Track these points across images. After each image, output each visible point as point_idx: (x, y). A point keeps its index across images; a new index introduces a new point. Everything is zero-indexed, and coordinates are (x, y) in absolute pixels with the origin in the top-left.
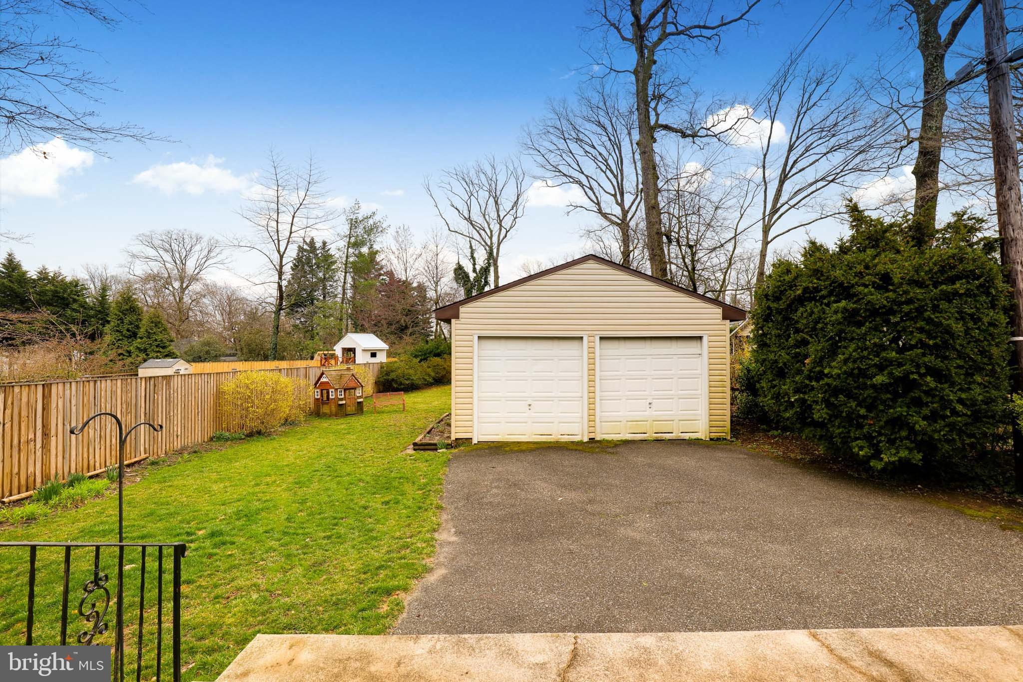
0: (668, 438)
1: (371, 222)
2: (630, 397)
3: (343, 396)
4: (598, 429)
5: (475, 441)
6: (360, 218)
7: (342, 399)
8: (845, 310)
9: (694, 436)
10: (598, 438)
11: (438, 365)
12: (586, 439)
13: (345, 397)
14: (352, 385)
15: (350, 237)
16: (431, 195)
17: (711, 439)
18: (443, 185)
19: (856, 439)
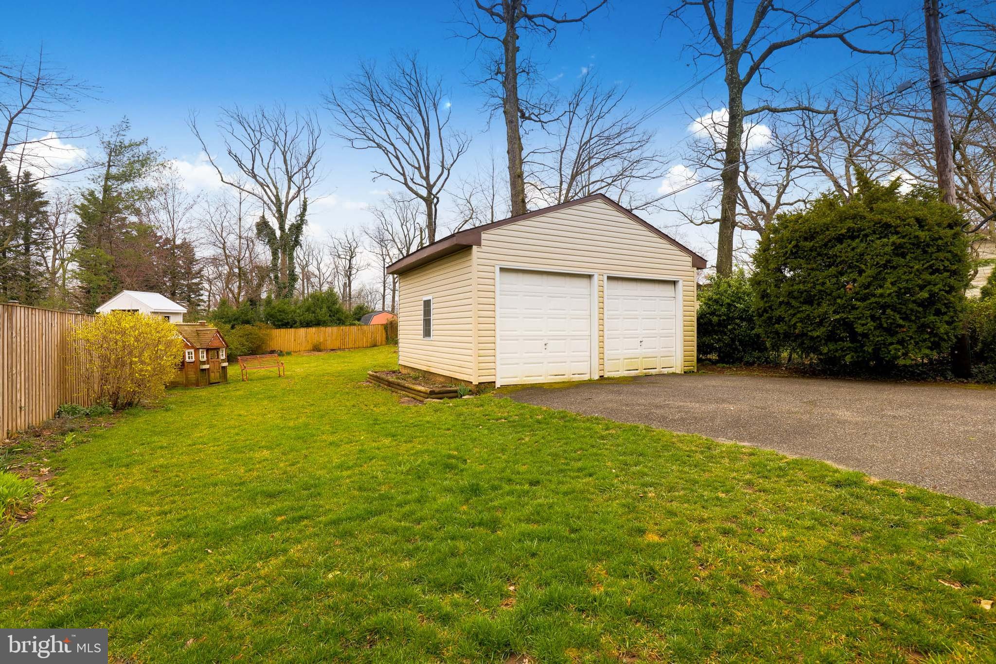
0: (654, 373)
1: (143, 149)
2: (626, 336)
3: (205, 359)
4: (606, 368)
5: (498, 385)
6: (127, 143)
7: (204, 363)
8: (894, 243)
9: (671, 370)
10: (606, 376)
11: (251, 334)
12: (596, 377)
13: (208, 360)
14: (216, 344)
15: (109, 166)
16: (198, 135)
17: (685, 372)
18: (223, 125)
19: (892, 344)
